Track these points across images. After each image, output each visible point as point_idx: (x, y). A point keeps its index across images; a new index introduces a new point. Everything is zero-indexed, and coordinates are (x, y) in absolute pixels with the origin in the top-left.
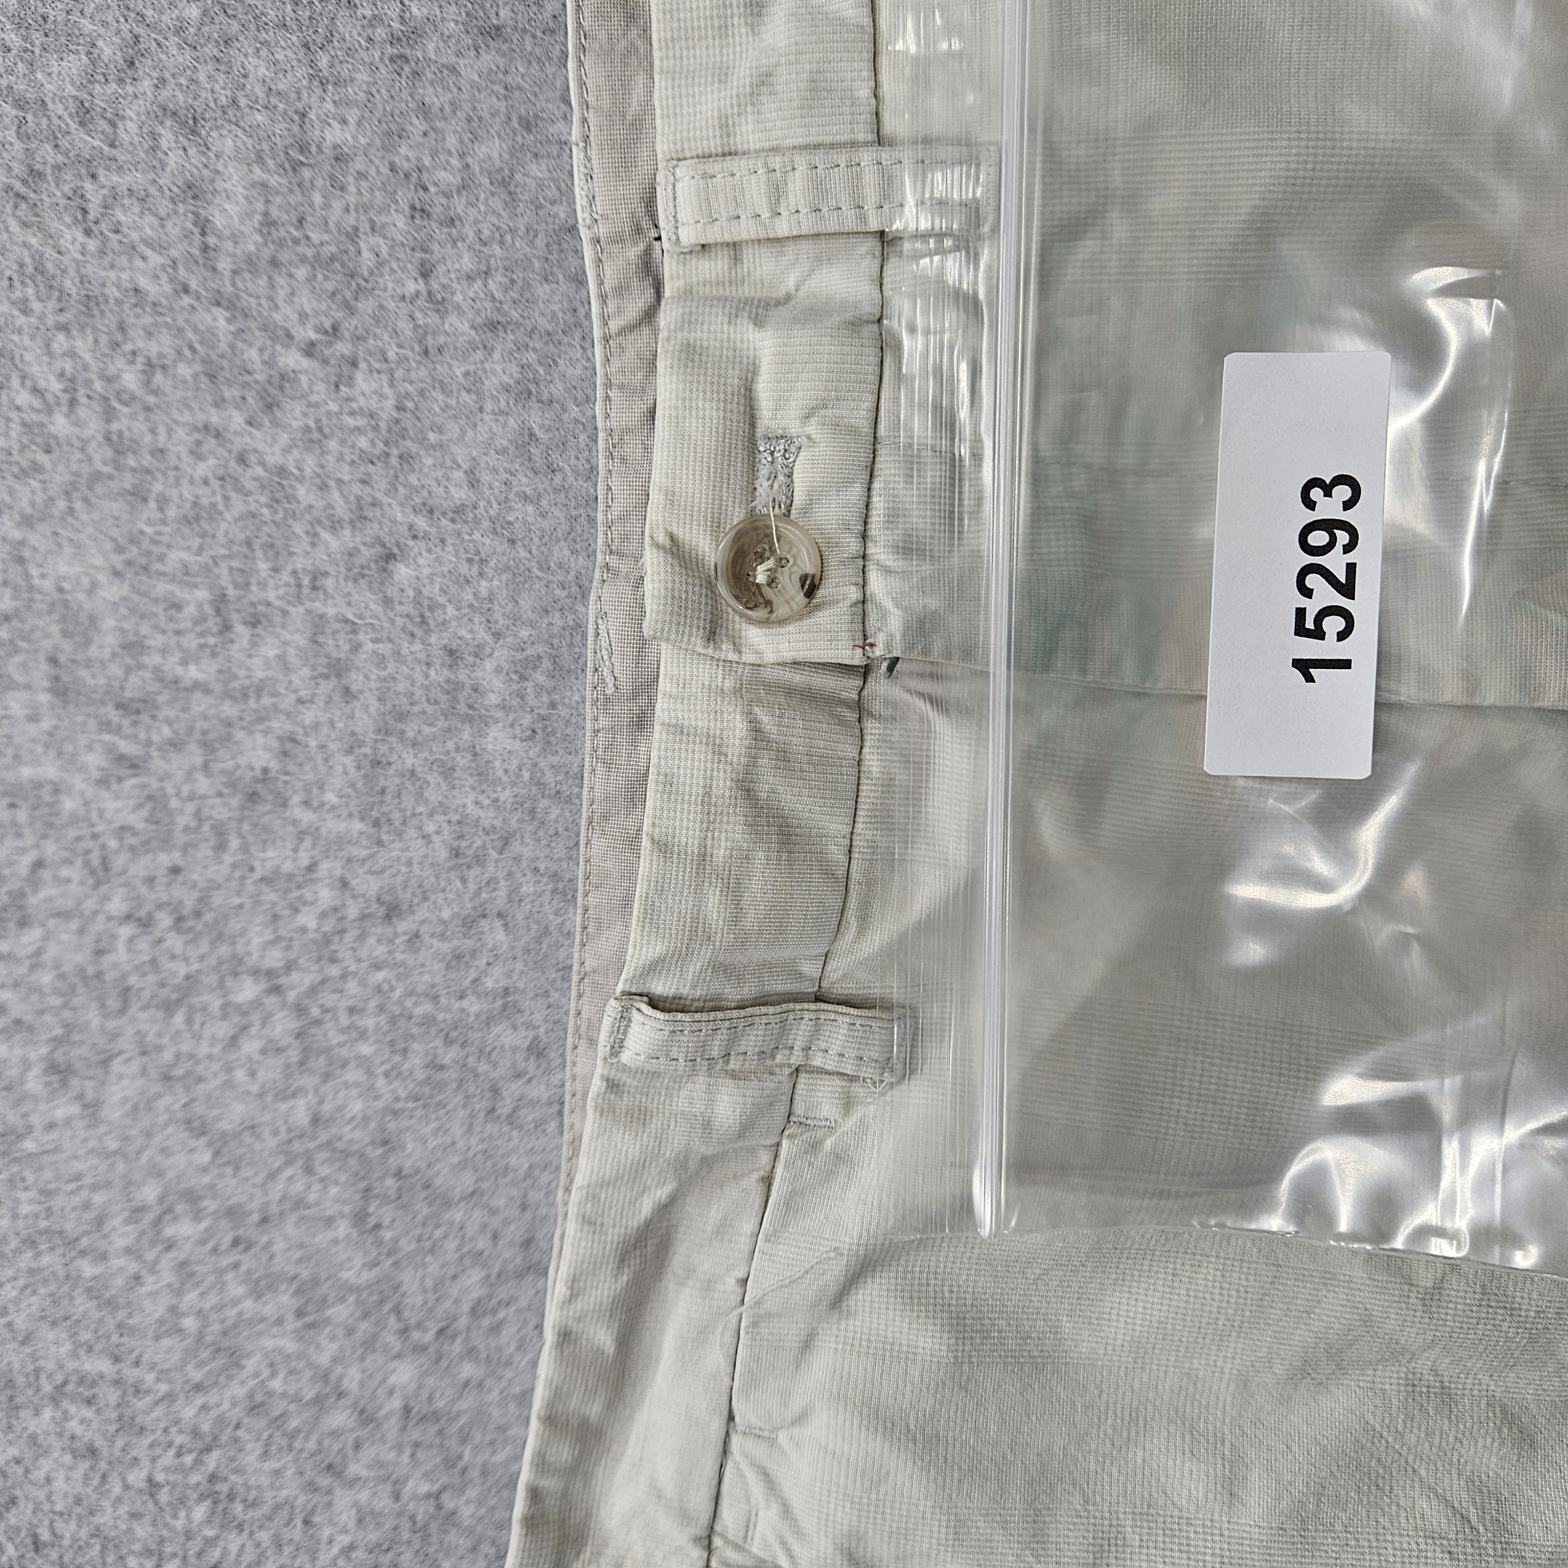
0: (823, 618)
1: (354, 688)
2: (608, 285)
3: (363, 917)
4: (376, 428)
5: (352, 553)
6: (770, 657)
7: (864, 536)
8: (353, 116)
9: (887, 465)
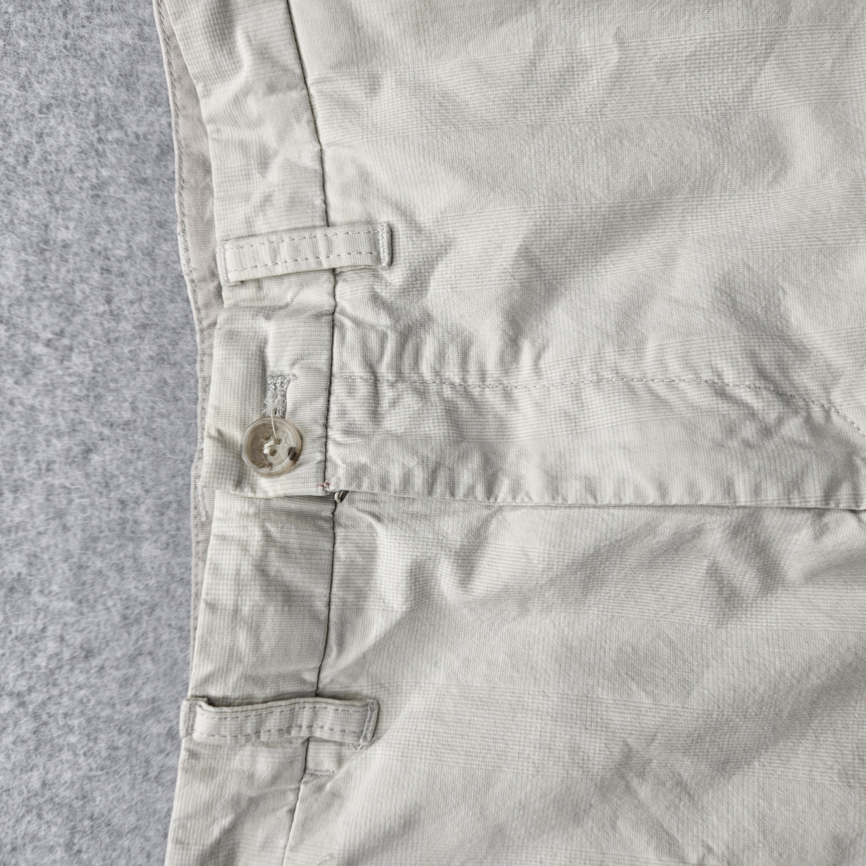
0: (301, 471)
1: (69, 525)
2: (200, 303)
3: (73, 658)
4: (82, 382)
5: (69, 450)
6: (271, 494)
7: (326, 426)
8: (72, 225)
9: (338, 387)
